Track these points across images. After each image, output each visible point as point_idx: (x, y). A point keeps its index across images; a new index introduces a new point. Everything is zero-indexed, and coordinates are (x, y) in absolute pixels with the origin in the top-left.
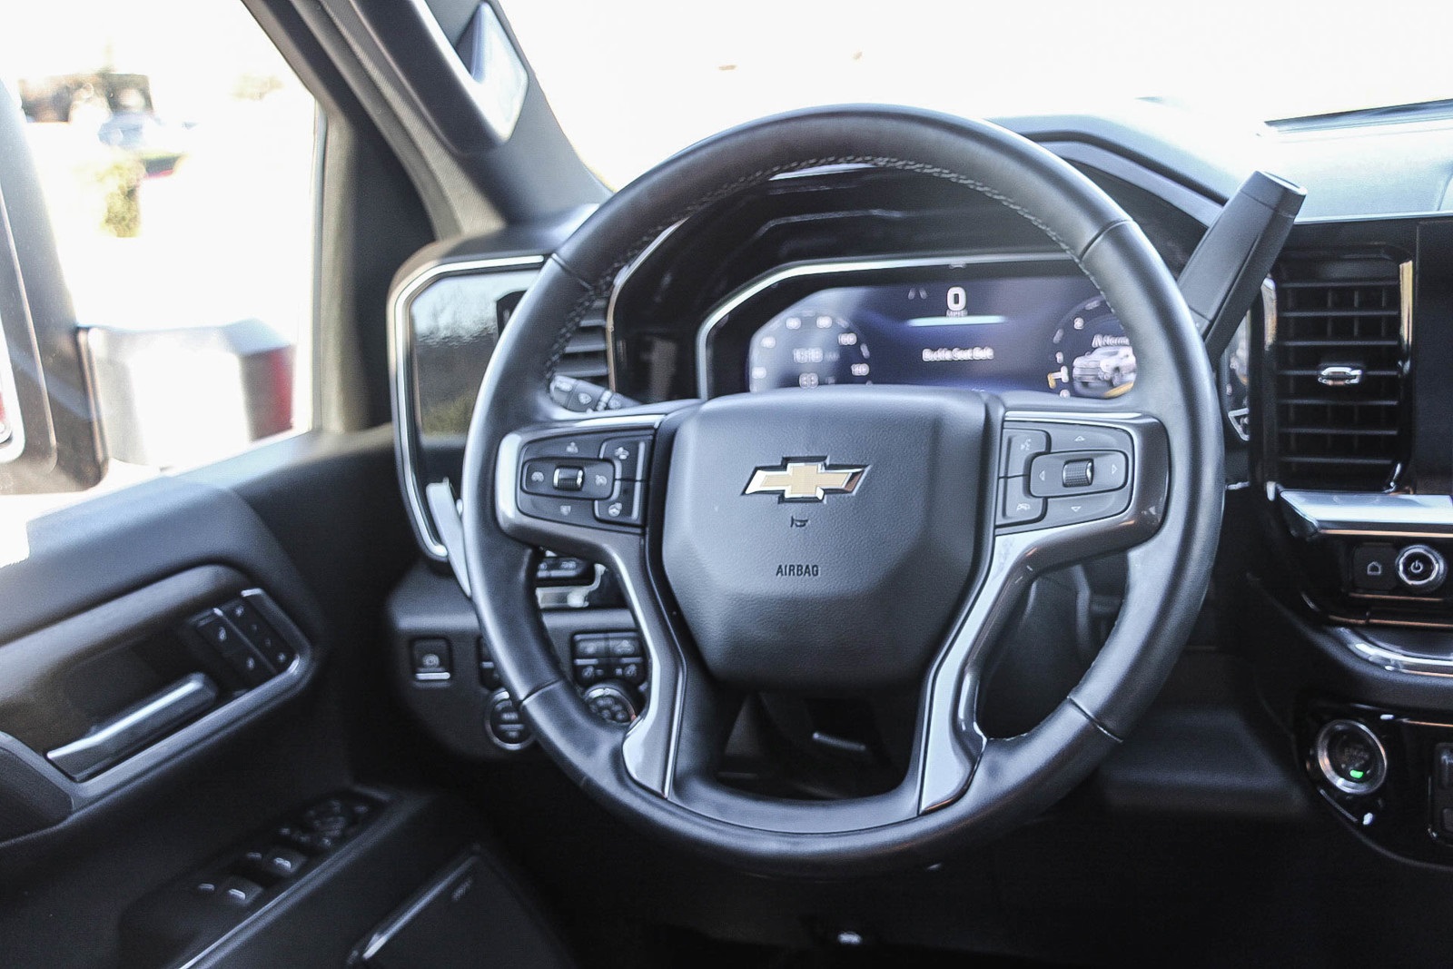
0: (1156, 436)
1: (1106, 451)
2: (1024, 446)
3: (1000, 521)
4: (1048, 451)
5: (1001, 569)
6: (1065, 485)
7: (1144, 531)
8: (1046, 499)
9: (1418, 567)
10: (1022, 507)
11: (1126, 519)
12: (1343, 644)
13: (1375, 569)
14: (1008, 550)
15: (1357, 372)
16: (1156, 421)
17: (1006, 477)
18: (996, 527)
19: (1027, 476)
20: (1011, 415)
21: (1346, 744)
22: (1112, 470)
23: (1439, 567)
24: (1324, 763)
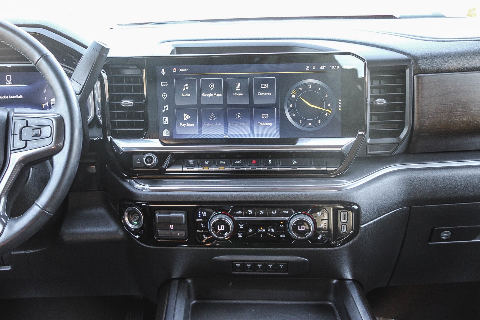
0: (60, 121)
1: (45, 126)
2: (19, 124)
3: (12, 149)
4: (27, 126)
5: (13, 164)
6: (32, 137)
7: (58, 150)
8: (26, 141)
9: (149, 160)
10: (19, 144)
11: (52, 146)
12: (132, 185)
13: (138, 161)
14: (15, 158)
15: (132, 103)
16: (60, 116)
17: (14, 135)
18: (11, 151)
19: (20, 134)
20: (16, 115)
21: (133, 214)
22: (46, 132)
23: (155, 160)
24: (127, 220)
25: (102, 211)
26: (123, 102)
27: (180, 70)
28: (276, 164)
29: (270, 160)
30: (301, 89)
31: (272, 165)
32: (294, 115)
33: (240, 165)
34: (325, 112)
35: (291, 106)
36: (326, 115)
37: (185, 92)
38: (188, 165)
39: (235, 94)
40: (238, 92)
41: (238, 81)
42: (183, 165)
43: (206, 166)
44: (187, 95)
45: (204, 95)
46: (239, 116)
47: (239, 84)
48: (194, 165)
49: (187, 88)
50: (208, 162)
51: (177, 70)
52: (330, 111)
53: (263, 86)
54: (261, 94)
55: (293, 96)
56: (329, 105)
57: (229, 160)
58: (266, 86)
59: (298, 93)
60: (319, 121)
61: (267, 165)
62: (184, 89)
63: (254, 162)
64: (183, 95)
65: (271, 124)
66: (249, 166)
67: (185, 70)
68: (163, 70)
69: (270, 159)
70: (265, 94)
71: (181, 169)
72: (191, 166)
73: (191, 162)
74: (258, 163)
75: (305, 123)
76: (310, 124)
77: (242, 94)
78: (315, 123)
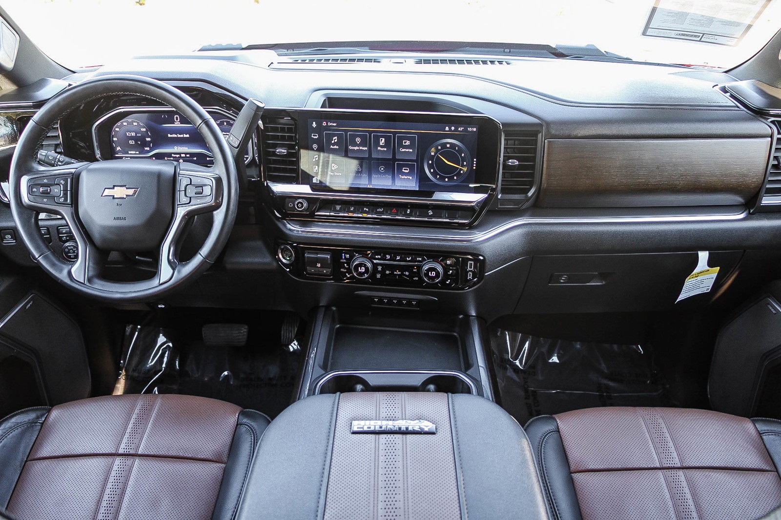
0: (219, 180)
1: (205, 185)
2: (185, 182)
3: (179, 203)
4: (191, 184)
5: (179, 217)
6: (196, 194)
7: (217, 206)
8: (190, 198)
9: (300, 205)
10: (184, 200)
11: (213, 203)
12: (285, 225)
13: (291, 205)
14: (181, 212)
15: (286, 151)
16: (217, 176)
17: (180, 191)
18: (178, 205)
19: (185, 191)
20: (181, 172)
21: (285, 251)
22: (207, 190)
23: (305, 205)
24: (280, 256)
25: (259, 243)
26: (278, 150)
27: (330, 124)
28: (413, 214)
29: (409, 210)
30: (439, 148)
31: (410, 215)
32: (432, 170)
33: (382, 213)
34: (461, 170)
35: (430, 162)
36: (462, 172)
37: (334, 144)
38: (335, 210)
39: (379, 148)
40: (382, 147)
41: (382, 136)
42: (331, 209)
43: (352, 212)
44: (336, 147)
45: (351, 148)
46: (382, 169)
47: (383, 139)
48: (340, 211)
49: (336, 141)
50: (353, 208)
51: (327, 123)
52: (465, 169)
53: (405, 143)
54: (403, 150)
55: (433, 154)
56: (465, 163)
57: (372, 208)
58: (408, 143)
59: (437, 150)
60: (455, 178)
61: (406, 215)
62: (333, 142)
63: (394, 210)
64: (331, 147)
65: (411, 178)
66: (390, 214)
67: (335, 124)
68: (314, 123)
69: (409, 208)
70: (407, 150)
71: (328, 214)
72: (338, 211)
73: (338, 207)
74: (397, 211)
75: (442, 178)
76: (447, 180)
77: (385, 149)
78: (451, 179)
